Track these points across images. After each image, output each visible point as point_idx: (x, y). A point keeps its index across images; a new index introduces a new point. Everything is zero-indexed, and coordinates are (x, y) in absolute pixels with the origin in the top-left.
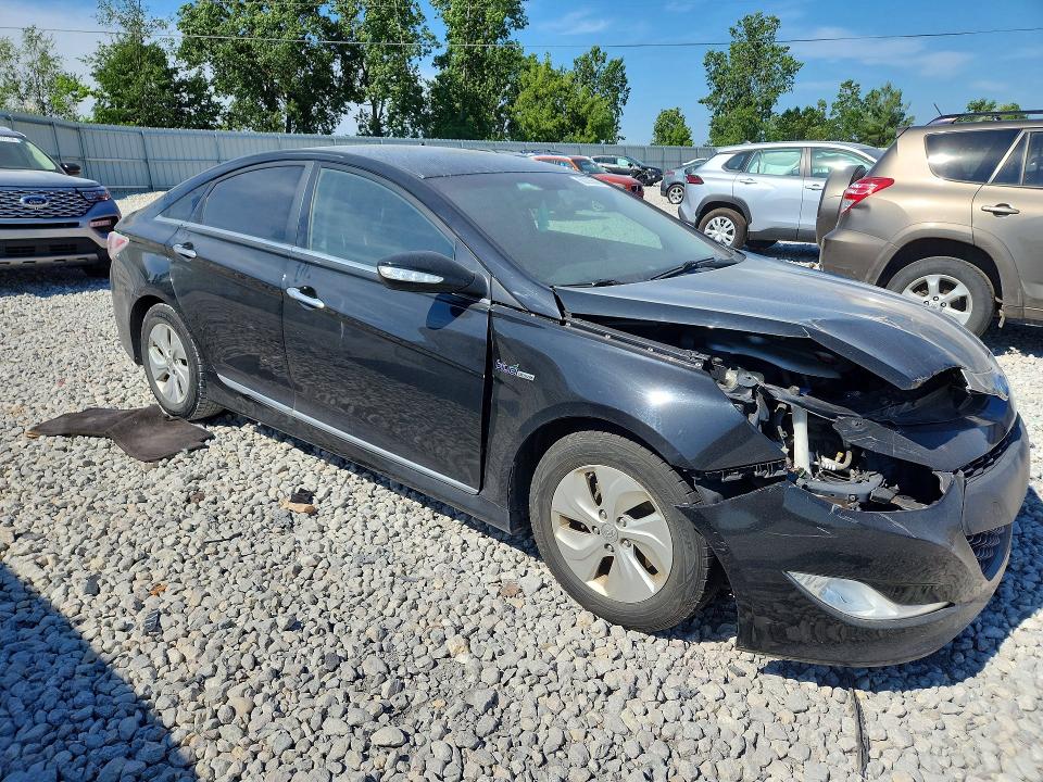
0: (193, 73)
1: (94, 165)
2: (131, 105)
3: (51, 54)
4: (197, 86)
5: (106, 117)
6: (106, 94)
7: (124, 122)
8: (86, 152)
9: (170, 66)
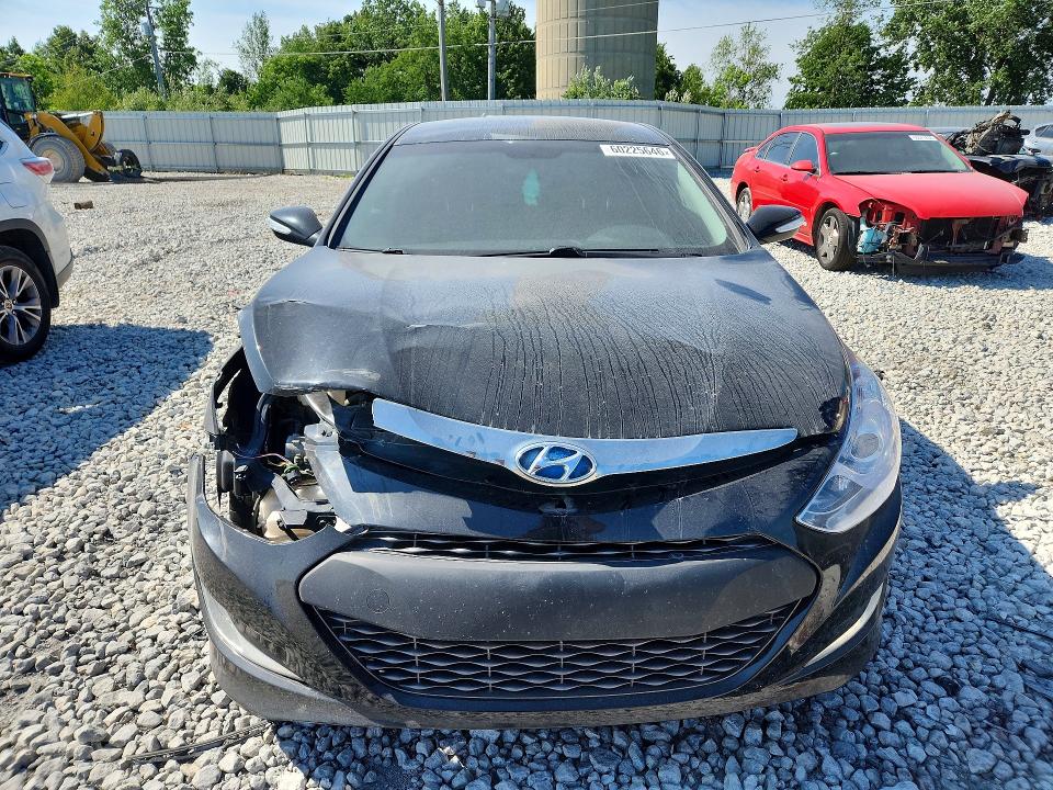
0: (893, 49)
1: (730, 147)
2: (822, 89)
3: (762, 45)
4: (896, 64)
5: (796, 102)
6: (804, 79)
7: (810, 105)
8: (726, 136)
9: (873, 44)
